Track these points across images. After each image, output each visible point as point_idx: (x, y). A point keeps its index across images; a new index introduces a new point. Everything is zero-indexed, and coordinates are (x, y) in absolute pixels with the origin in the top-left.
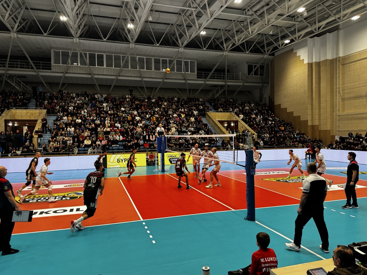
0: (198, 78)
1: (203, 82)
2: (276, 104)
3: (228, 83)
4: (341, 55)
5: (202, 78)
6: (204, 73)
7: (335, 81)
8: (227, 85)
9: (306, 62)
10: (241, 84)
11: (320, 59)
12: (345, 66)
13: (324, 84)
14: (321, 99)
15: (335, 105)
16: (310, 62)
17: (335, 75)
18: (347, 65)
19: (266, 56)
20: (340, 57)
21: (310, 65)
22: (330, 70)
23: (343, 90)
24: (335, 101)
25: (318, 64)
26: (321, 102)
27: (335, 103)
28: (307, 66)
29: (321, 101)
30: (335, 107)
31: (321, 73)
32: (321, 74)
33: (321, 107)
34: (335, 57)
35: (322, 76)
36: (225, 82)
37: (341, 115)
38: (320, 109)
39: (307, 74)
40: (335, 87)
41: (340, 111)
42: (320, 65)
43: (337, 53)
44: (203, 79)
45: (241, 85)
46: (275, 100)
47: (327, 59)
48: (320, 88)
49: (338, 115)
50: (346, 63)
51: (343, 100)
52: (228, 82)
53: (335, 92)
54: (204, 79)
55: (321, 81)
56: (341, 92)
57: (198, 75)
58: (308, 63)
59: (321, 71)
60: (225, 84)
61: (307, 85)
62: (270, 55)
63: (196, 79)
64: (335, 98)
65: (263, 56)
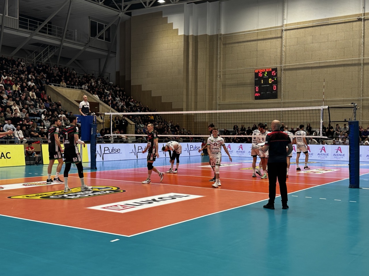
0: (20, 27)
1: (28, 36)
2: (133, 85)
3: (65, 44)
4: (223, 32)
5: (27, 28)
6: (30, 21)
7: (215, 63)
8: (63, 46)
9: (181, 33)
10: (82, 48)
11: (197, 33)
12: (227, 46)
13: (202, 65)
14: (198, 83)
15: (214, 92)
16: (186, 34)
17: (215, 56)
18: (230, 45)
19: (122, 14)
20: (221, 34)
21: (186, 38)
22: (209, 48)
23: (224, 74)
24: (214, 88)
25: (196, 38)
26: (198, 87)
27: (214, 90)
28: (183, 39)
29: (198, 85)
30: (214, 94)
31: (199, 50)
32: (199, 52)
33: (198, 92)
34: (215, 34)
35: (199, 54)
36: (61, 41)
37: (222, 105)
38: (197, 95)
39: (182, 49)
40: (215, 70)
41: (220, 100)
42: (198, 41)
43: (219, 29)
44: (28, 31)
45: (81, 50)
46: (132, 78)
47: (207, 34)
48: (197, 69)
49: (218, 105)
50: (228, 42)
51: (224, 86)
52: (65, 41)
53: (214, 76)
54: (30, 31)
55: (199, 61)
56: (222, 76)
57: (20, 23)
58: (184, 35)
59: (199, 47)
60: (60, 45)
61: (183, 63)
62: (126, 14)
63: (17, 29)
64: (214, 83)
65: (117, 13)
